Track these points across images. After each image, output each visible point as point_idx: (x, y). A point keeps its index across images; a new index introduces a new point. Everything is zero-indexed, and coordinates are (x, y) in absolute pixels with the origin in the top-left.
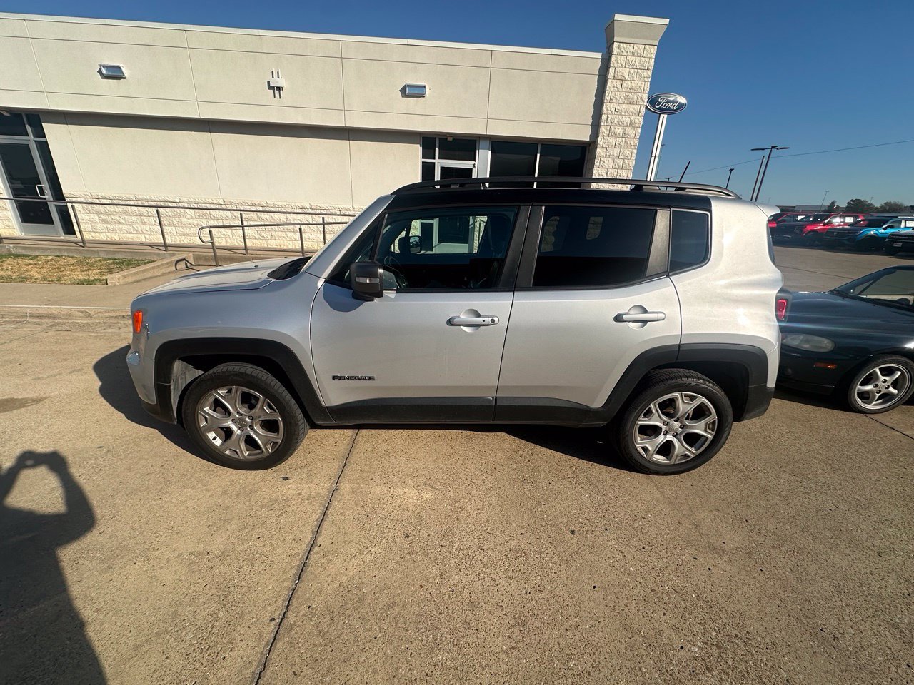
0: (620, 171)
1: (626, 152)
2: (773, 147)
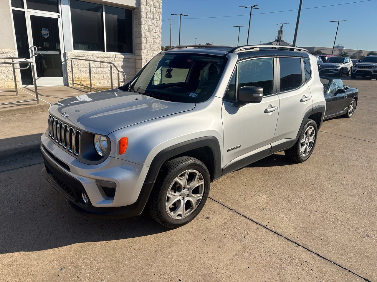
0: (155, 28)
1: (157, 17)
2: (181, 14)
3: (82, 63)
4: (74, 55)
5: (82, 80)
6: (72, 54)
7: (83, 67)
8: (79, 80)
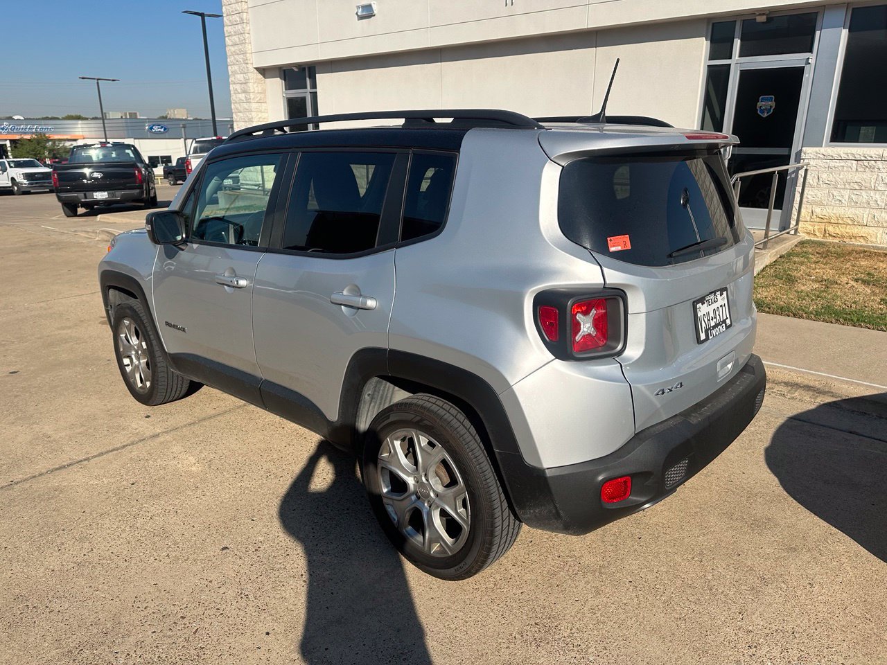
3: (841, 176)
4: (822, 157)
5: (832, 221)
6: (817, 153)
7: (843, 187)
8: (822, 221)
